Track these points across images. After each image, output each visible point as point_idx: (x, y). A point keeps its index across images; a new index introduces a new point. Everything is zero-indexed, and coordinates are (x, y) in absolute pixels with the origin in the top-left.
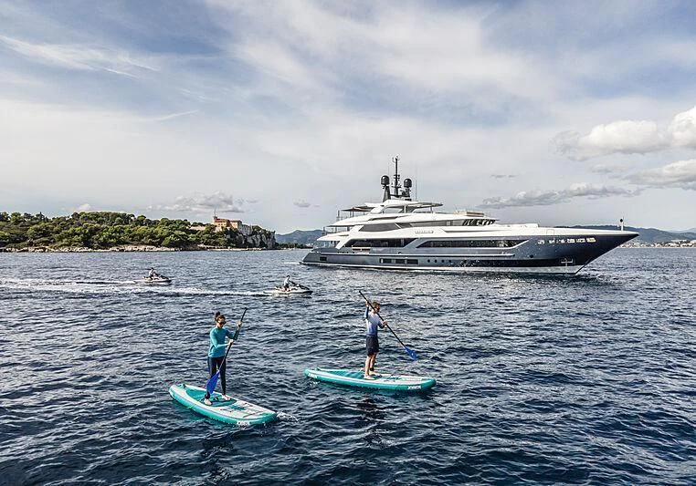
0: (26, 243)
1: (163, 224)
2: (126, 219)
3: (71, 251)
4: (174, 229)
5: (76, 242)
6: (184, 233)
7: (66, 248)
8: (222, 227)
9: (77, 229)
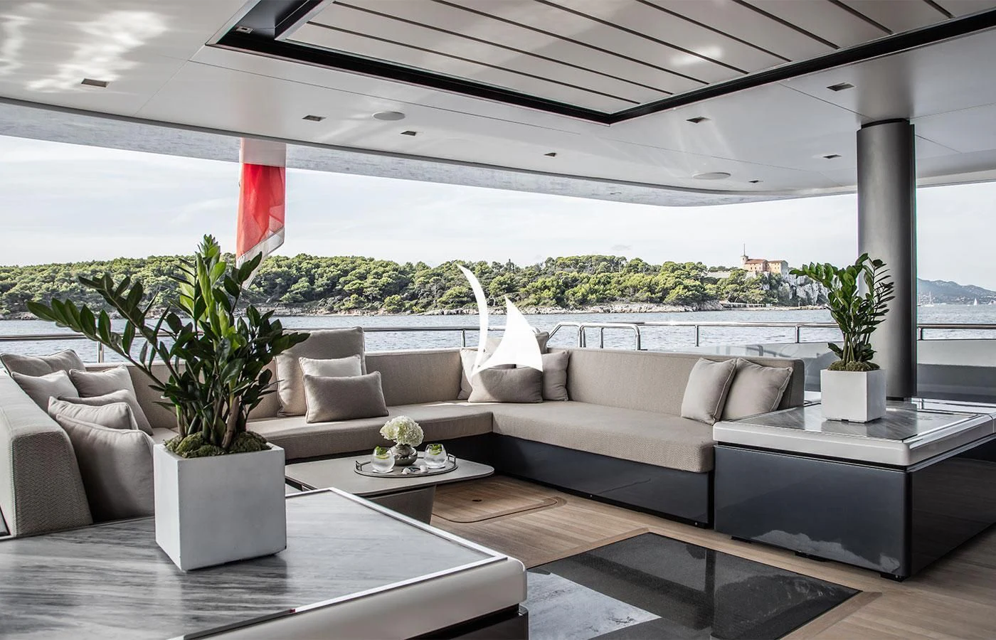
1: (666, 269)
2: (614, 263)
3: (539, 313)
4: (682, 277)
5: (545, 299)
6: (698, 283)
7: (532, 309)
8: (757, 273)
9: (548, 280)
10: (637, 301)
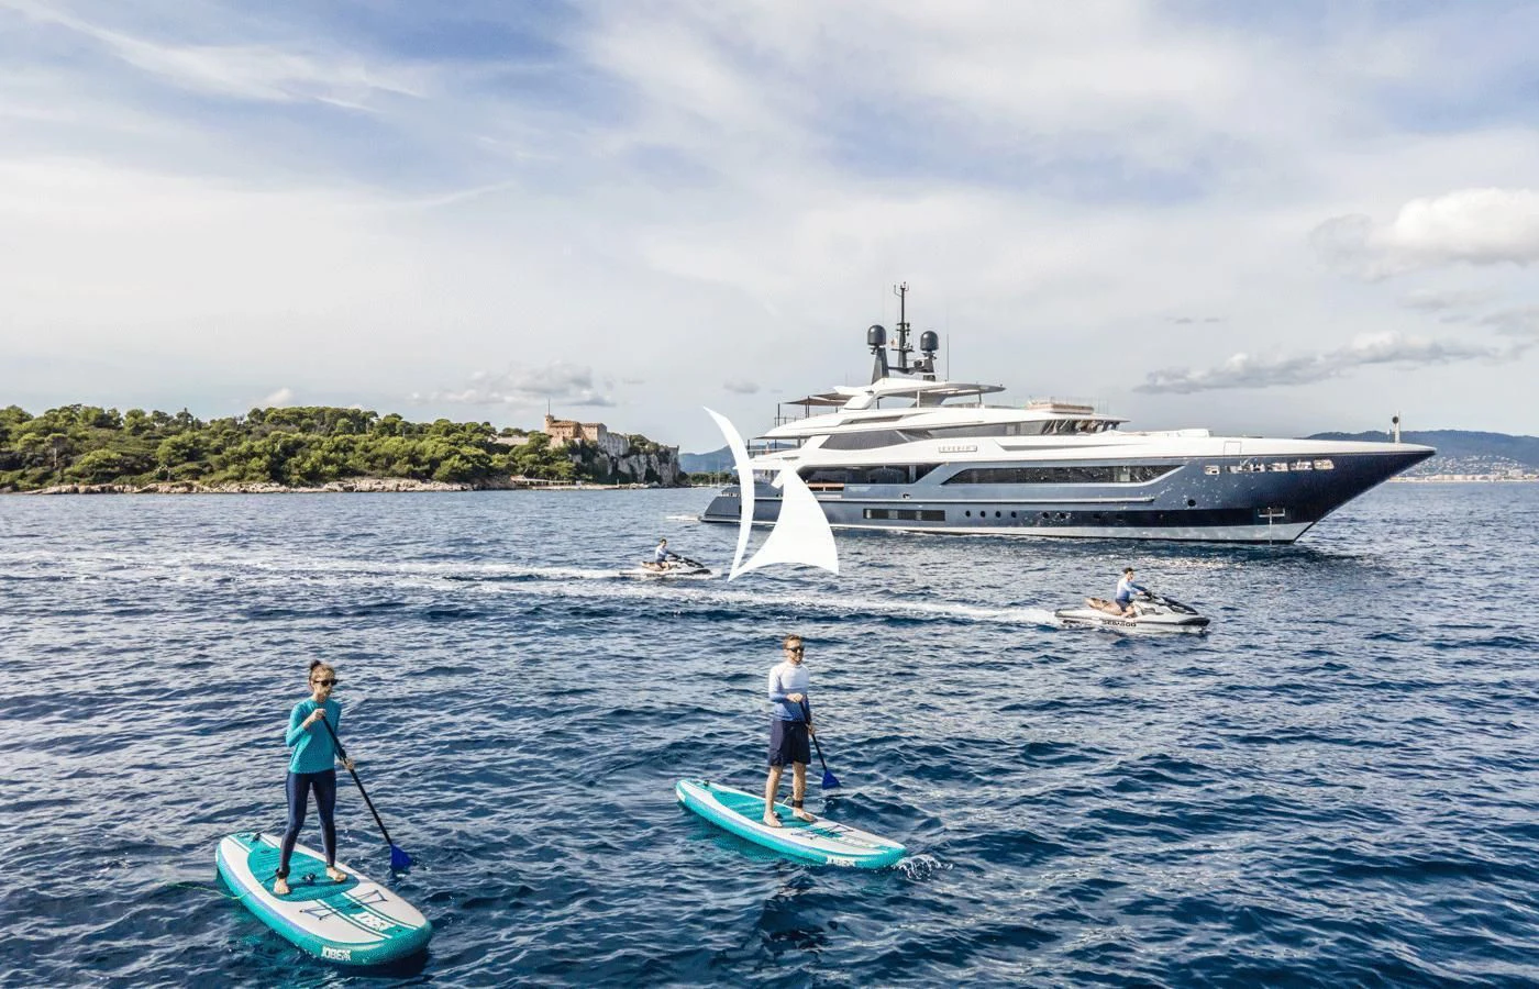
0: (153, 474)
1: (438, 432)
2: (359, 421)
3: (245, 492)
4: (460, 442)
5: (254, 471)
6: (481, 451)
7: (233, 485)
8: (564, 439)
9: (257, 444)
10: (394, 475)
